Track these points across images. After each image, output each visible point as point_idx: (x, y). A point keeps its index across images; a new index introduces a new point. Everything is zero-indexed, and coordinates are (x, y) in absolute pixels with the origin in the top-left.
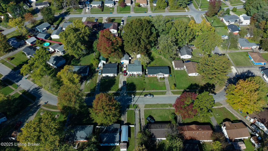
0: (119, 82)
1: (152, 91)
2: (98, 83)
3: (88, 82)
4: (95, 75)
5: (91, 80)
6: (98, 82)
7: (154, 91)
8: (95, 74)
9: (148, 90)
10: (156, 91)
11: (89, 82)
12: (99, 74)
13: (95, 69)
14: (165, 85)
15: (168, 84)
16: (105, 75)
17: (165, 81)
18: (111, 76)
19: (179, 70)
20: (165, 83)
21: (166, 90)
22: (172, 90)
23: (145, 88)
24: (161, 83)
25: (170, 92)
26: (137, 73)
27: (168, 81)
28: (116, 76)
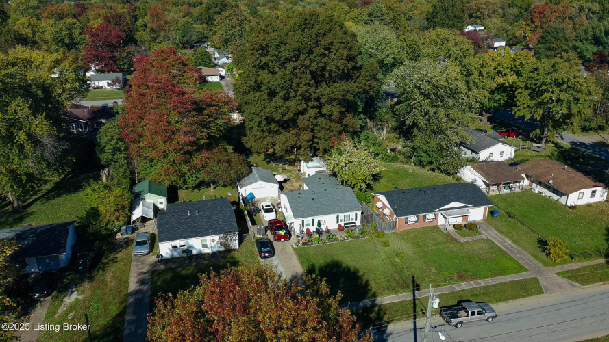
2: (136, 292)
3: (72, 298)
4: (114, 261)
5: (86, 285)
6: (133, 286)
7: (473, 284)
8: (111, 256)
9: (438, 286)
10: (482, 283)
11: (75, 296)
12: (139, 251)
13: (113, 234)
14: (506, 253)
15: (510, 245)
16: (173, 247)
17: (490, 237)
18: (207, 251)
19: (506, 194)
20: (497, 245)
21: (526, 270)
22: (558, 269)
23: (413, 277)
24: (475, 247)
25: (554, 275)
26: (338, 222)
27: (501, 236)
28: (238, 247)
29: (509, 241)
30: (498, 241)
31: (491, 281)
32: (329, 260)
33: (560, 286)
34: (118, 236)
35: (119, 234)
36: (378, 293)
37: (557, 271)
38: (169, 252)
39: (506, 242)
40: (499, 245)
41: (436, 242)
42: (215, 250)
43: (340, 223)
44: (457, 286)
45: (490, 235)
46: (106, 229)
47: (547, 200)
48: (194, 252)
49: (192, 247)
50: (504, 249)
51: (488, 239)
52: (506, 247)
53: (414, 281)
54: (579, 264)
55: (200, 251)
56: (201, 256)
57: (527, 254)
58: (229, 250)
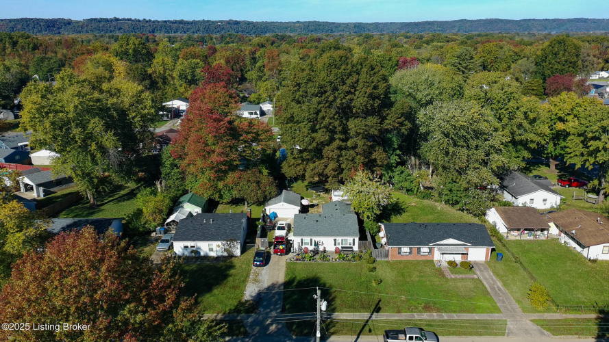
0: (248, 276)
1: (425, 316)
7: (435, 316)
8: (141, 249)
9: (399, 312)
10: (445, 316)
12: (160, 247)
13: (150, 232)
14: (488, 294)
15: (498, 287)
16: (185, 247)
17: (481, 278)
18: (213, 254)
19: (527, 241)
20: (484, 285)
21: (500, 311)
22: (535, 316)
23: (380, 301)
24: (459, 284)
25: (527, 321)
26: (335, 245)
27: (495, 278)
28: (239, 254)
29: (499, 284)
30: (488, 283)
31: (455, 316)
32: (311, 275)
33: (527, 332)
34: (153, 234)
35: (154, 233)
36: (338, 308)
37: (533, 318)
38: (181, 250)
39: (496, 283)
40: (487, 286)
41: (422, 274)
42: (220, 254)
43: (337, 246)
44: (418, 315)
45: (483, 276)
46: (144, 227)
47: (569, 250)
48: (202, 254)
49: (199, 248)
50: (489, 290)
51: (478, 279)
52: (492, 288)
53: (378, 304)
54: (564, 315)
55: (207, 253)
56: (206, 257)
57: (512, 298)
58: (231, 256)
